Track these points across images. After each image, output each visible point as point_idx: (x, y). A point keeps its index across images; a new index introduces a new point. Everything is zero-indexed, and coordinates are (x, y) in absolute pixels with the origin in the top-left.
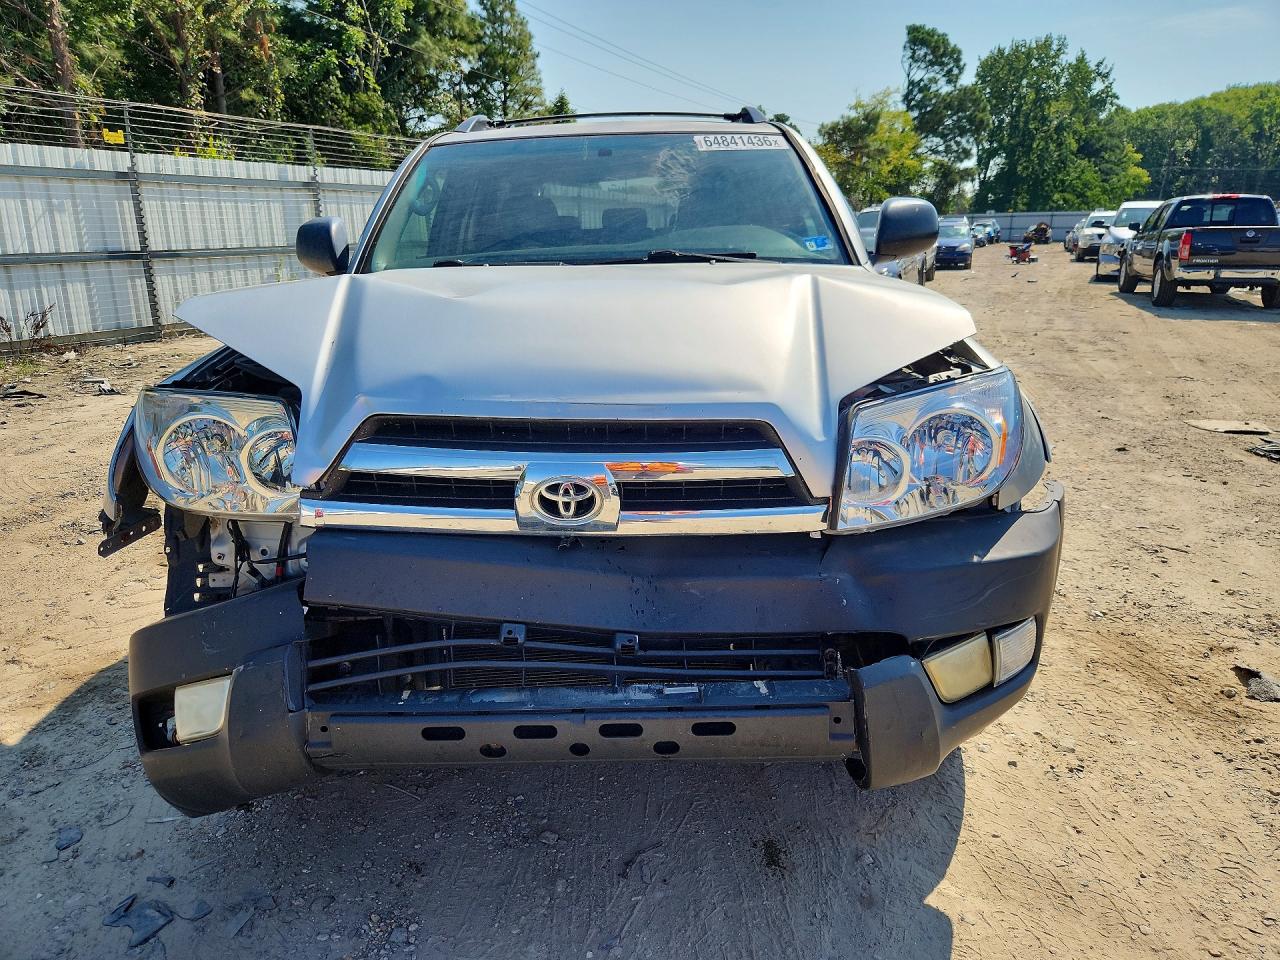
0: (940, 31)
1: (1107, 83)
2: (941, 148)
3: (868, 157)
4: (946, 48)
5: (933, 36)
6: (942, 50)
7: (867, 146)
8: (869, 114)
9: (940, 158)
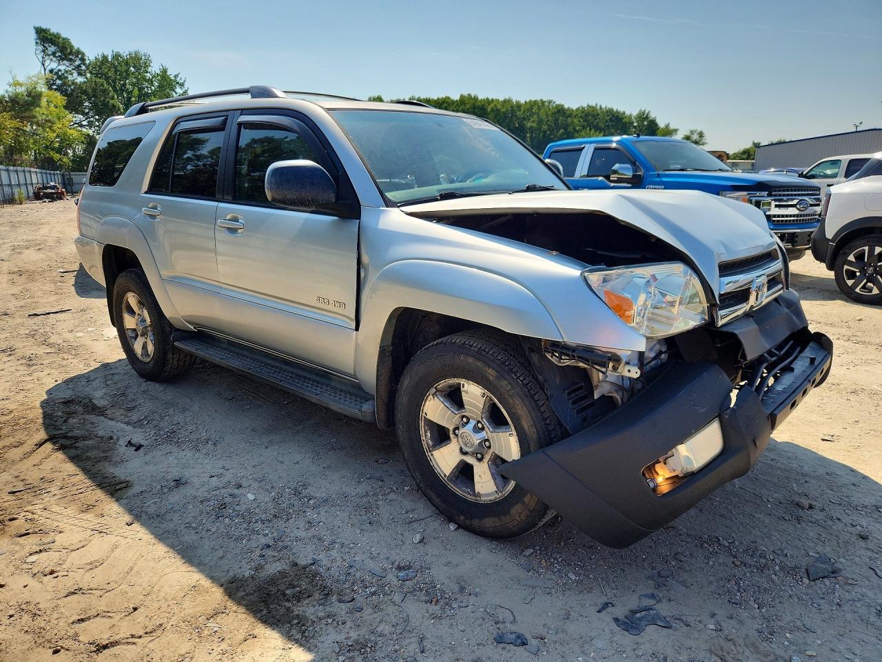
0: (64, 35)
1: (184, 90)
2: (84, 123)
3: (38, 125)
4: (71, 51)
5: (59, 38)
6: (69, 50)
7: (35, 117)
8: (31, 92)
9: (84, 130)
